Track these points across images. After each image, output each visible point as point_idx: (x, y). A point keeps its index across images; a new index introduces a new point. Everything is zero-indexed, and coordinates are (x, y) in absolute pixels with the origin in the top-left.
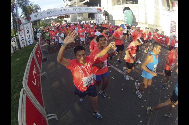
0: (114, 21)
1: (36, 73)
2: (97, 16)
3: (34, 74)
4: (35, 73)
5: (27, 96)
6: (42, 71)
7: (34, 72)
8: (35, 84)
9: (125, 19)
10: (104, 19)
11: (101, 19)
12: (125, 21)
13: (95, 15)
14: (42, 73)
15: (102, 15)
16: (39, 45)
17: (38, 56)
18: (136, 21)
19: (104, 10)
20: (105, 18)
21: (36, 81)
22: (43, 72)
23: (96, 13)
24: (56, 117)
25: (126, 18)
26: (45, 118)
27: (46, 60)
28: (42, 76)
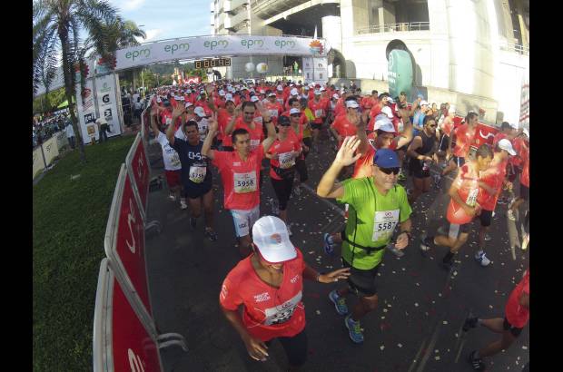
0: (360, 81)
1: (134, 221)
2: (311, 66)
3: (129, 222)
5: (115, 279)
7: (130, 217)
8: (133, 249)
9: (390, 76)
10: (331, 75)
11: (321, 75)
13: (305, 61)
14: (147, 225)
15: (324, 62)
16: (141, 143)
17: (140, 174)
18: (425, 83)
19: (331, 48)
20: (334, 70)
21: (134, 243)
23: (308, 57)
24: (182, 343)
26: (152, 343)
27: (161, 184)
28: (148, 230)
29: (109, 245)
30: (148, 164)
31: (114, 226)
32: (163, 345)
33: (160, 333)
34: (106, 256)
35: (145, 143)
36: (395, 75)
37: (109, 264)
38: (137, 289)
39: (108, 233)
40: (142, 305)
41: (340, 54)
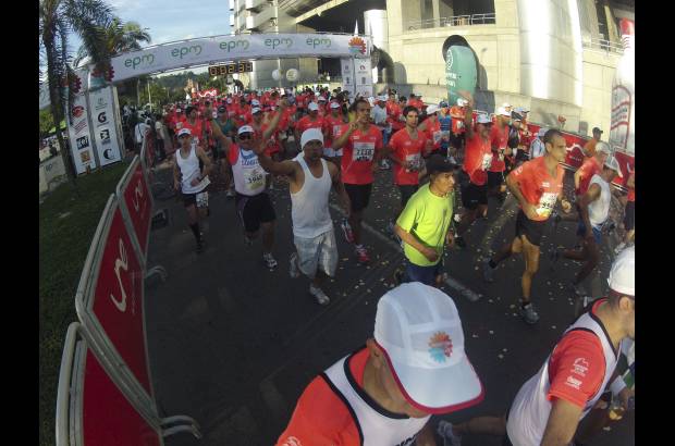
0: (411, 86)
1: (126, 267)
2: (350, 66)
3: (117, 270)
4: (121, 268)
5: (89, 351)
6: (149, 260)
7: (120, 264)
8: (122, 306)
9: (448, 78)
10: (375, 80)
11: (364, 79)
12: (448, 87)
13: (344, 64)
14: (148, 268)
15: (367, 63)
16: (139, 168)
17: (137, 208)
18: (490, 87)
19: (375, 47)
20: (380, 74)
21: (124, 296)
22: (150, 264)
23: (346, 58)
24: (193, 429)
25: (454, 76)
27: (167, 221)
28: (149, 278)
29: (82, 304)
30: (150, 194)
31: (91, 277)
32: (169, 432)
33: (166, 415)
34: (78, 320)
38: (126, 360)
41: (387, 55)
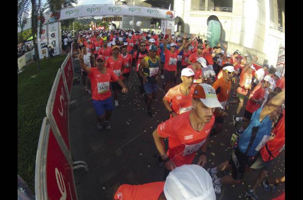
0: (191, 35)
1: (63, 99)
2: (165, 23)
3: (61, 100)
5: (51, 129)
6: (71, 97)
7: (61, 97)
8: (62, 114)
9: (208, 34)
10: (176, 30)
12: (207, 37)
13: (162, 22)
14: (71, 101)
15: (173, 23)
16: (70, 58)
17: (68, 75)
18: (226, 40)
19: (177, 16)
20: (178, 28)
21: (63, 111)
22: (72, 99)
23: (164, 19)
24: (85, 167)
26: (69, 166)
27: (79, 82)
28: (71, 105)
29: (48, 110)
30: (73, 70)
31: (52, 100)
32: (75, 167)
33: (74, 161)
34: (46, 116)
35: (72, 59)
36: (211, 33)
37: (48, 120)
38: (62, 135)
39: (48, 104)
40: (65, 145)
41: (182, 20)
